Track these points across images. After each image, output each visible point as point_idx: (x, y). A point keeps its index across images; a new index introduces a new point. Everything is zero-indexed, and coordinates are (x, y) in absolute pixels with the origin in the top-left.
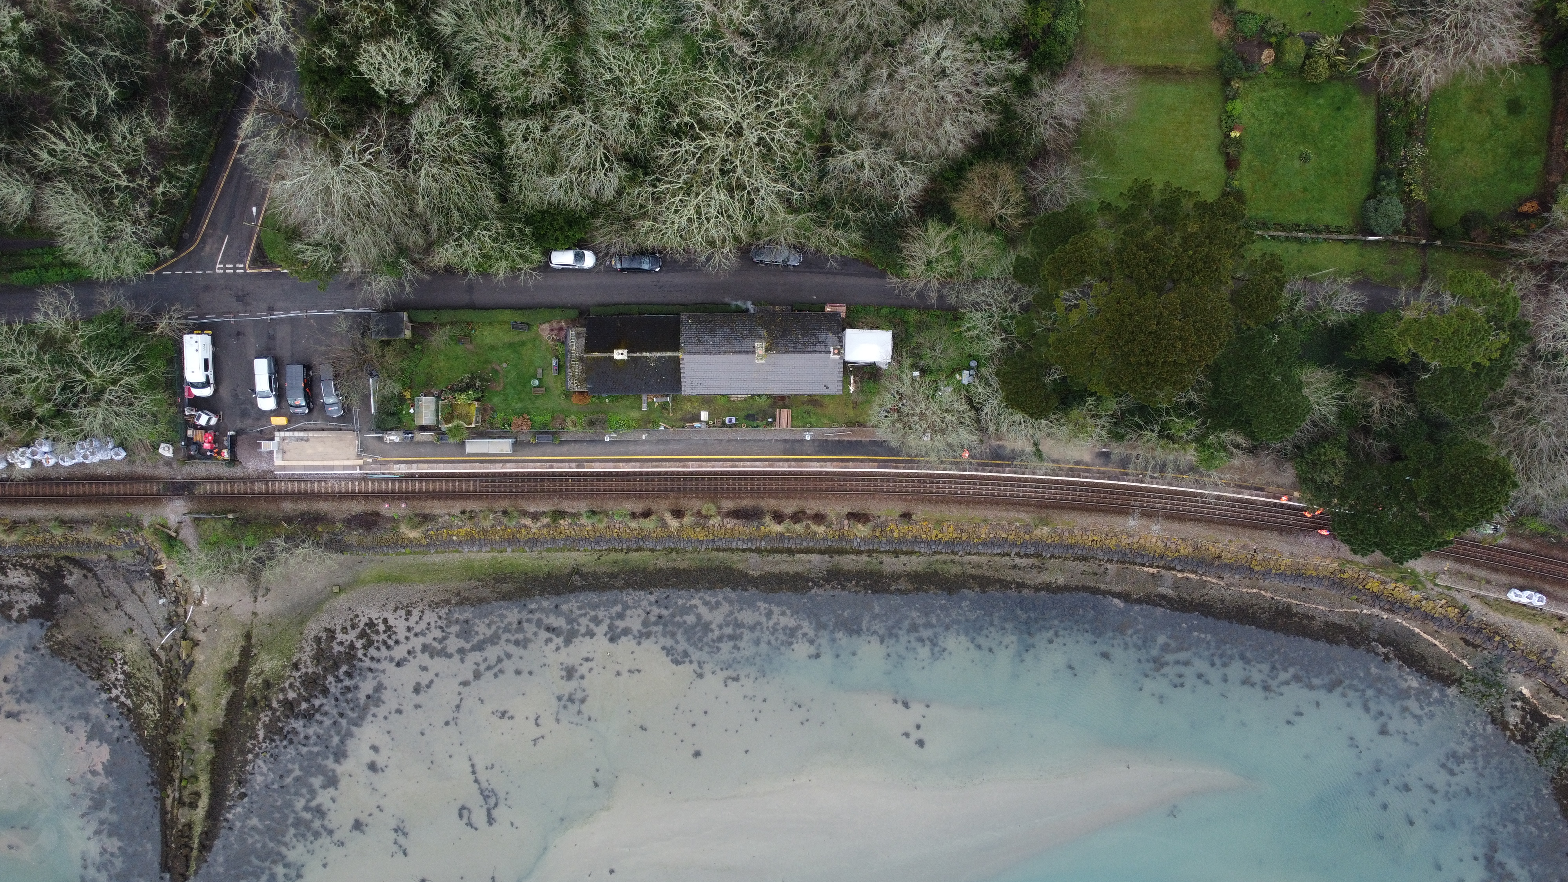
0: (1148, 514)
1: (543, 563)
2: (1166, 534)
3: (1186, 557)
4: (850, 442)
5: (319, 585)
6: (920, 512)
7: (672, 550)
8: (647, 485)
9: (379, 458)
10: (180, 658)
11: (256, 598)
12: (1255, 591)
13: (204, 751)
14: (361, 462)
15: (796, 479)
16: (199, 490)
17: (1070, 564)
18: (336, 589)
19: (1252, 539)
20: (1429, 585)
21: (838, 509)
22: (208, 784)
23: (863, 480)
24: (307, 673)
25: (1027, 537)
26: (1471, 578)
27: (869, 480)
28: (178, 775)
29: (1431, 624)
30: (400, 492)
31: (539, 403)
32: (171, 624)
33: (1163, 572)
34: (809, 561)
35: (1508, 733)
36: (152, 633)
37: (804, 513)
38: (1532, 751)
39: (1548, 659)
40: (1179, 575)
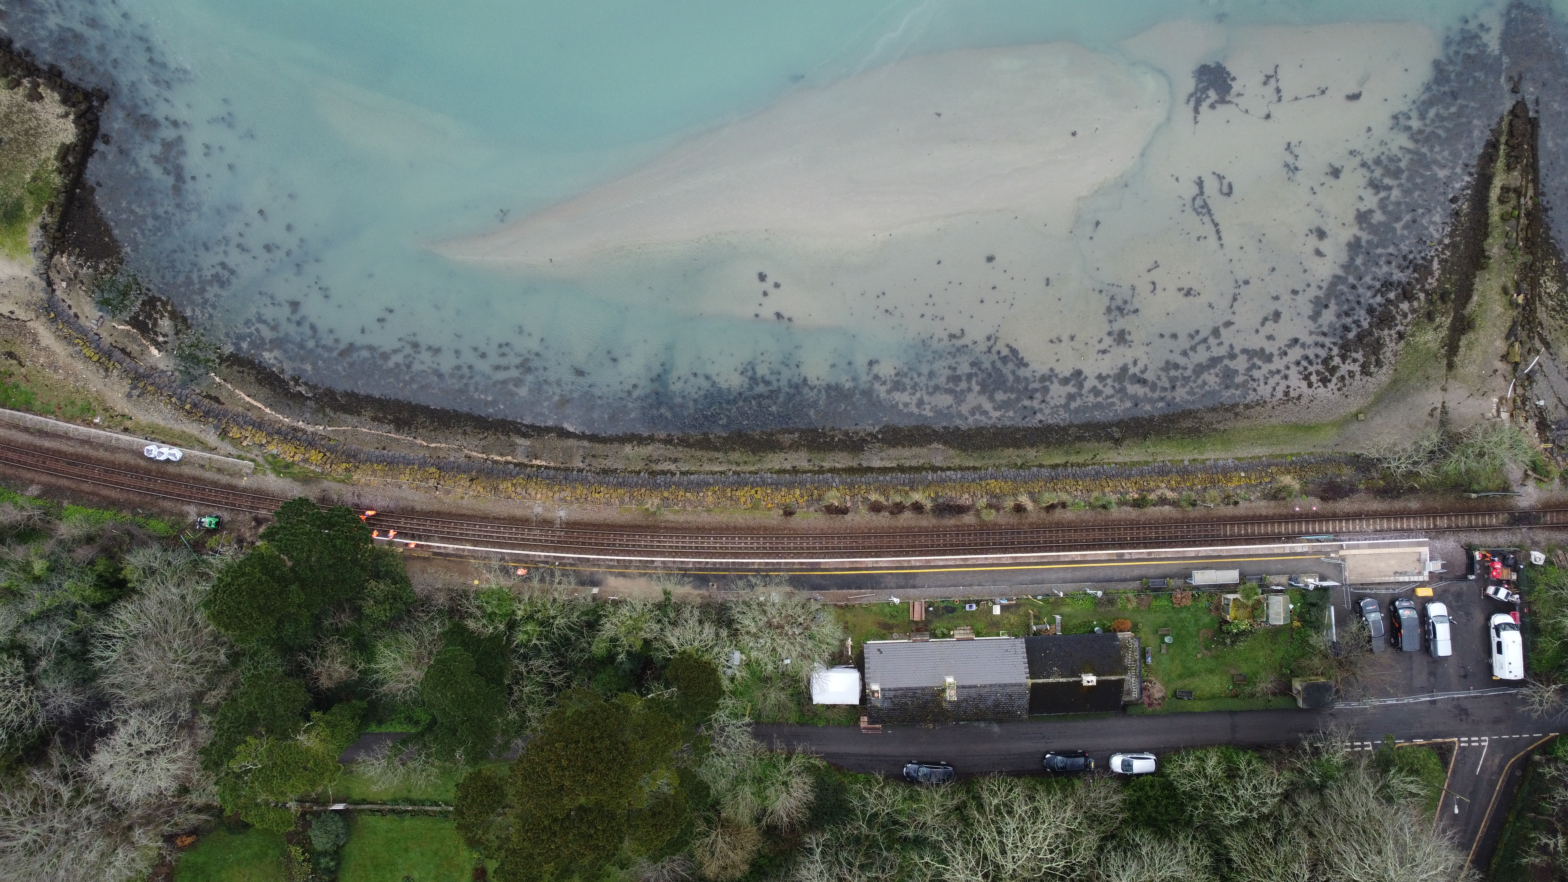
0: (546, 523)
1: (1151, 450)
2: (528, 503)
3: (505, 479)
4: (850, 588)
5: (1378, 420)
6: (775, 518)
7: (1021, 467)
8: (1051, 537)
9: (1323, 558)
10: (1521, 342)
11: (1443, 407)
12: (433, 445)
13: (1494, 247)
14: (1342, 553)
15: (901, 547)
16: (1503, 517)
17: (620, 466)
18: (1361, 416)
19: (441, 501)
20: (260, 459)
21: (857, 518)
22: (1491, 212)
23: (833, 548)
24: (1390, 329)
25: (666, 494)
26: (219, 470)
27: (827, 548)
28: (1522, 221)
29: (254, 418)
30: (1300, 523)
31: (1163, 618)
32: (1530, 377)
33: (526, 461)
34: (882, 459)
35: (169, 308)
36: (1548, 365)
37: (892, 513)
38: (144, 290)
39: (135, 387)
40: (509, 458)
